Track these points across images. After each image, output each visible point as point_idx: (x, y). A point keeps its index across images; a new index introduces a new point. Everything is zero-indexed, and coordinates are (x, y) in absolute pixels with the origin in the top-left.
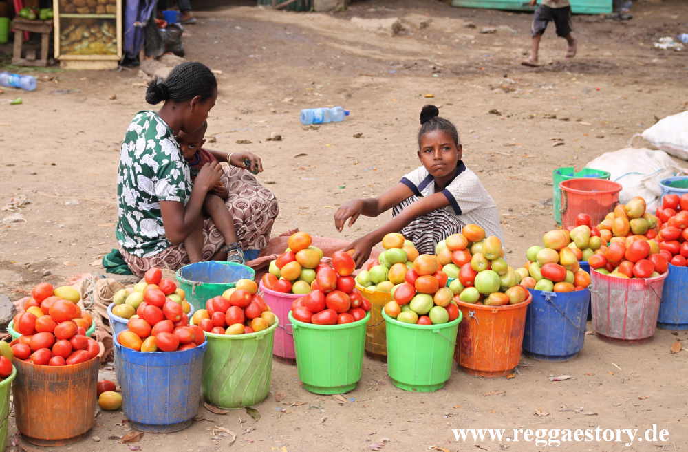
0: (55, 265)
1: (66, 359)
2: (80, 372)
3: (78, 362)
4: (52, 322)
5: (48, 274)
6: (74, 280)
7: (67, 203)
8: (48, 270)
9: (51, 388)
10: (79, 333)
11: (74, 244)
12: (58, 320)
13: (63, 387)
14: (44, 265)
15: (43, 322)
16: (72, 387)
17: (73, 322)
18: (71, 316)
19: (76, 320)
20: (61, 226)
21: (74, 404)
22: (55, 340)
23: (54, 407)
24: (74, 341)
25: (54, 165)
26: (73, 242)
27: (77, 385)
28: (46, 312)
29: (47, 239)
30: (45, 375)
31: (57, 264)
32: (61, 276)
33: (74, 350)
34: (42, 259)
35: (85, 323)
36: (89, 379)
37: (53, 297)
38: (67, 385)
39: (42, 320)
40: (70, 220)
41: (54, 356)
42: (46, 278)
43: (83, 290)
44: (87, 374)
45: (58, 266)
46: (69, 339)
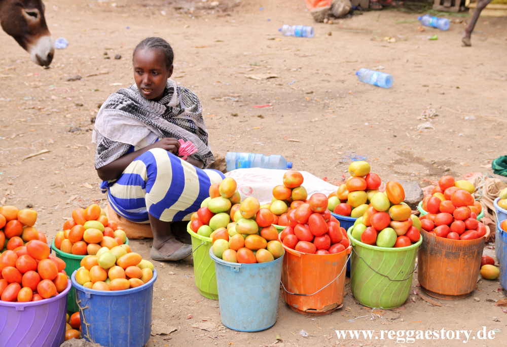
0: (454, 164)
1: (460, 235)
2: (470, 247)
3: (469, 238)
4: (452, 205)
5: (448, 170)
6: (468, 176)
7: (467, 118)
8: (448, 168)
9: (447, 255)
10: (472, 217)
11: (469, 150)
12: (457, 205)
13: (456, 256)
14: (445, 163)
15: (445, 205)
16: (463, 257)
17: (469, 208)
18: (467, 203)
19: (471, 207)
20: (460, 134)
21: (463, 270)
22: (453, 220)
23: (448, 270)
24: (468, 222)
25: (458, 88)
26: (469, 148)
27: (466, 256)
28: (448, 198)
29: (450, 144)
30: (443, 245)
31: (455, 163)
32: (457, 173)
33: (467, 229)
34: (444, 159)
35: (476, 210)
36: (476, 253)
37: (454, 187)
38: (459, 255)
39: (445, 203)
40: (467, 131)
41: (451, 232)
42: (446, 173)
43: (475, 185)
44: (475, 249)
45: (456, 166)
46: (464, 220)
